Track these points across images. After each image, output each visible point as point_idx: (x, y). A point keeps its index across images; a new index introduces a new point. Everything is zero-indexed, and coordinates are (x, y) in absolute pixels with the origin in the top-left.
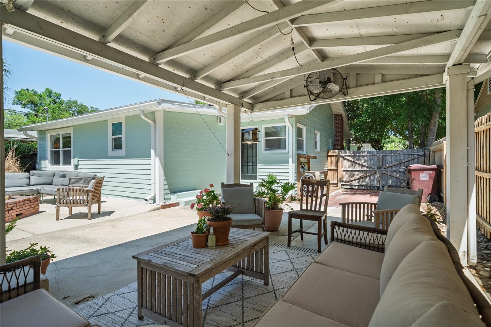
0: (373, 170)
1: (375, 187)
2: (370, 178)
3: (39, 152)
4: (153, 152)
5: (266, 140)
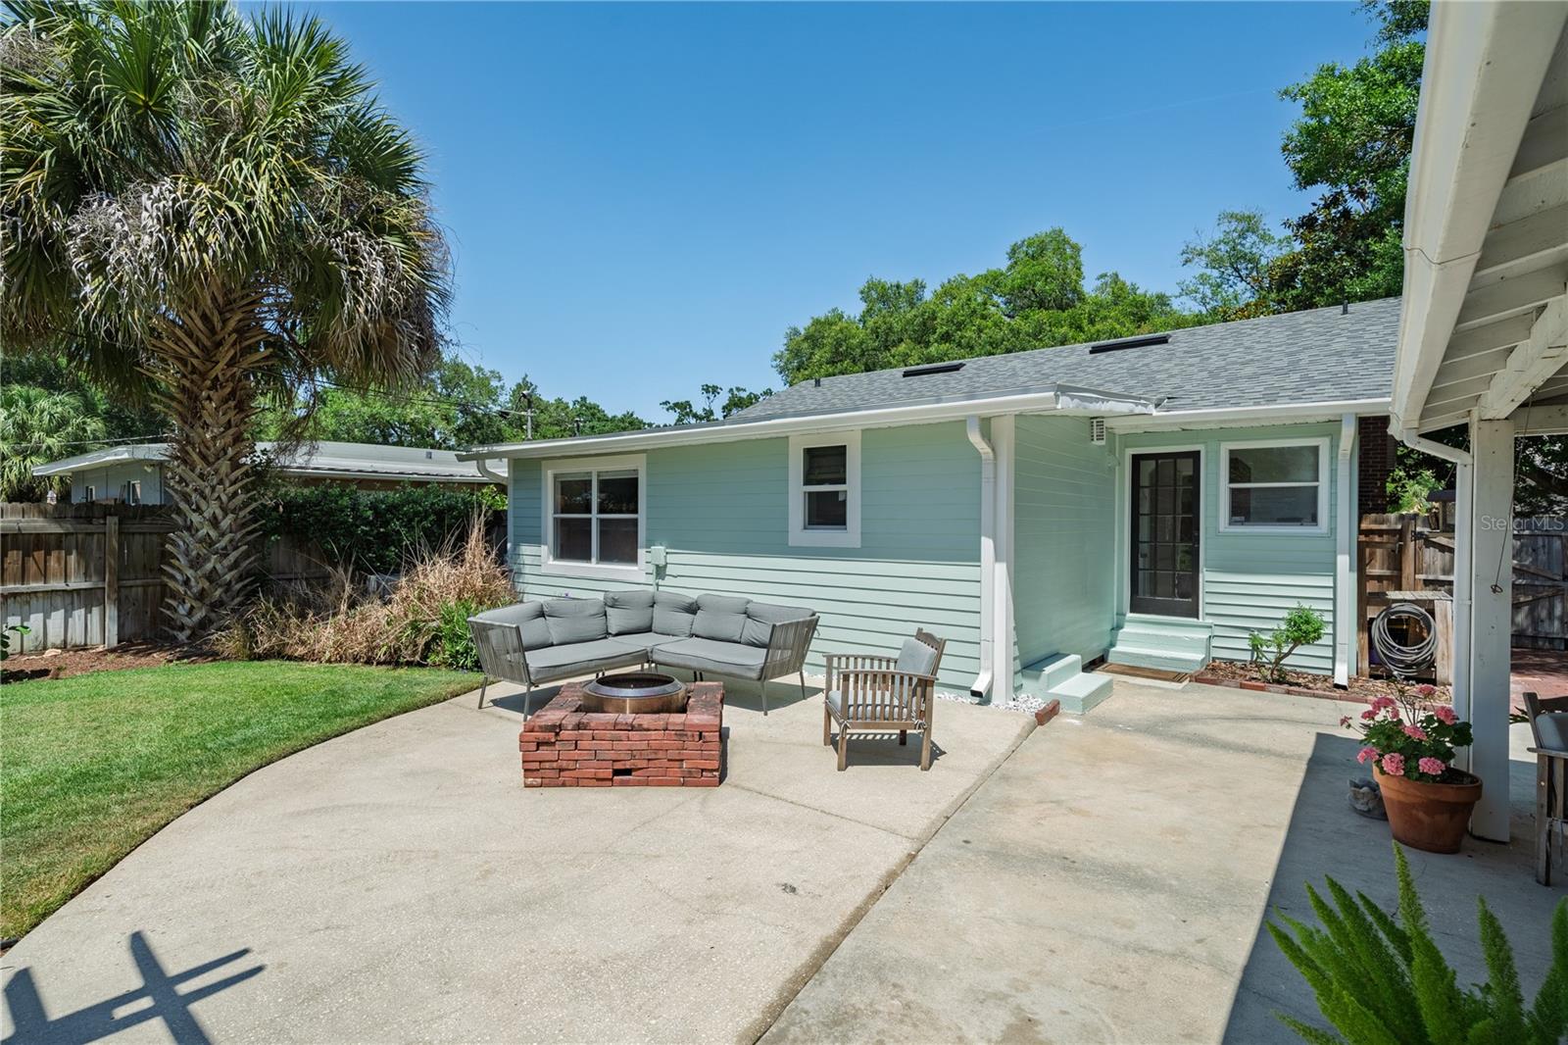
0: (1550, 583)
1: (1556, 643)
2: (1531, 612)
3: (514, 522)
4: (987, 544)
5: (1234, 492)
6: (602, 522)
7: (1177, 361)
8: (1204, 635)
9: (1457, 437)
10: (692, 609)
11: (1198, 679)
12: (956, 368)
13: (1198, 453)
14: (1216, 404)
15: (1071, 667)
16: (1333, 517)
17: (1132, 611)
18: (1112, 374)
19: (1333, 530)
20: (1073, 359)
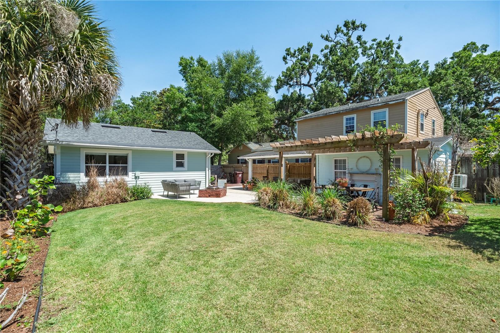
4: (207, 169)
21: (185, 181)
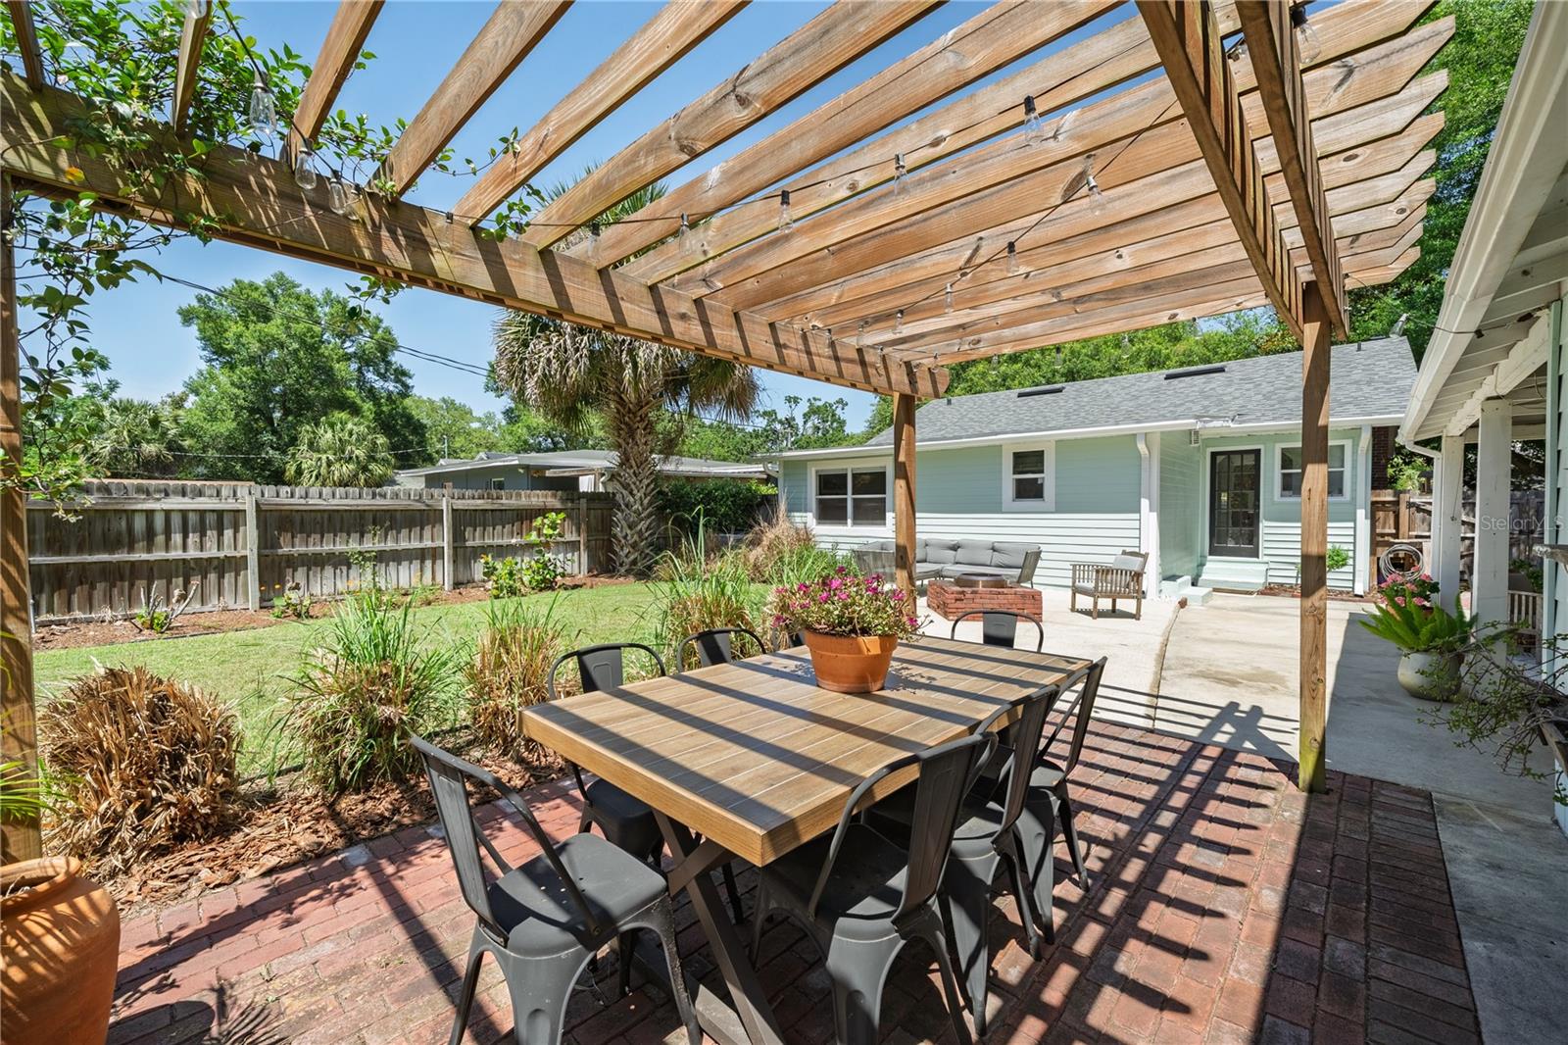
4: (1145, 503)
5: (1284, 475)
6: (854, 500)
7: (1236, 386)
8: (1264, 567)
9: (1435, 443)
10: (955, 548)
11: (1261, 593)
12: (1060, 391)
13: (1259, 450)
14: (1274, 419)
15: (1184, 583)
16: (1354, 490)
17: (1210, 554)
18: (1187, 396)
19: (1354, 499)
20: (1152, 384)
21: (994, 549)
